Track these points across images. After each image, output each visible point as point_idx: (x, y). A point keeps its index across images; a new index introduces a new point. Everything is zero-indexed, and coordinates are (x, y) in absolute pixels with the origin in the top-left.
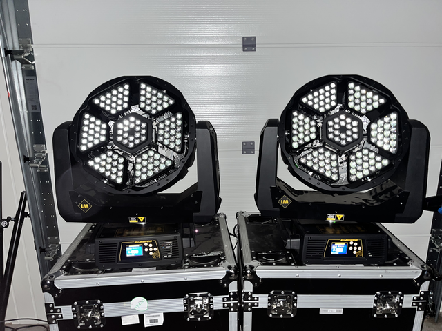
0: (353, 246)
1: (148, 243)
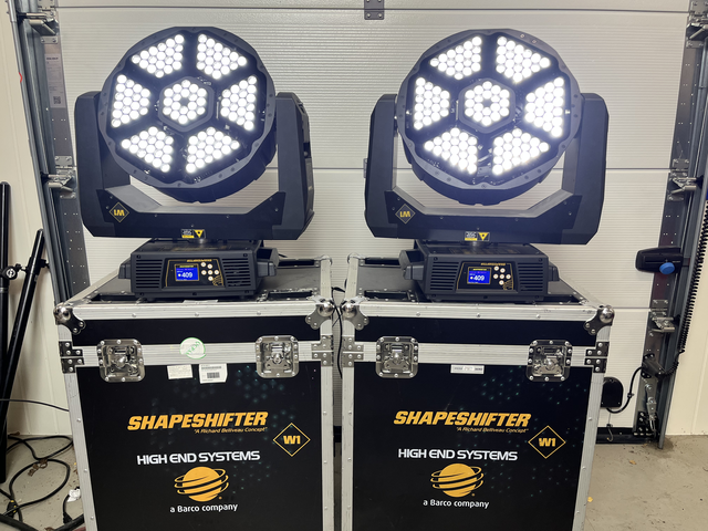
0: (499, 273)
1: (207, 263)
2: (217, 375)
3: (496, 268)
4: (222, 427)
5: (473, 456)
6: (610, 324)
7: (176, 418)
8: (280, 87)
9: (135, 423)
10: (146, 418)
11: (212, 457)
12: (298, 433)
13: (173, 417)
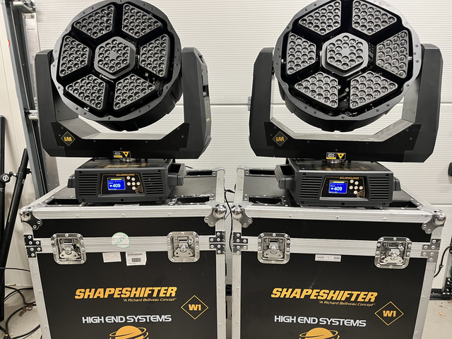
0: (354, 185)
1: (131, 177)
2: (139, 260)
3: (352, 181)
4: (143, 298)
5: (331, 322)
6: (443, 225)
7: (110, 291)
8: (185, 43)
9: (80, 294)
10: (88, 290)
11: (136, 319)
12: (199, 303)
13: (108, 290)
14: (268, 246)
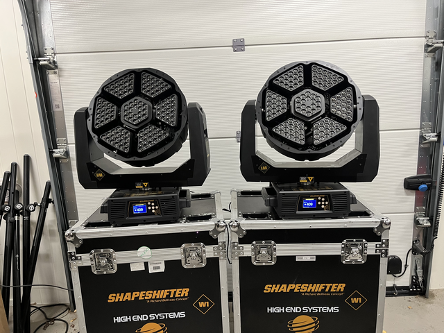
0: (321, 201)
1: (151, 202)
2: (158, 268)
3: (319, 198)
4: (162, 298)
5: (312, 310)
6: (389, 228)
7: (136, 294)
8: (189, 100)
9: (112, 298)
10: (118, 295)
11: (157, 317)
12: (207, 300)
13: (134, 293)
14: (259, 252)
